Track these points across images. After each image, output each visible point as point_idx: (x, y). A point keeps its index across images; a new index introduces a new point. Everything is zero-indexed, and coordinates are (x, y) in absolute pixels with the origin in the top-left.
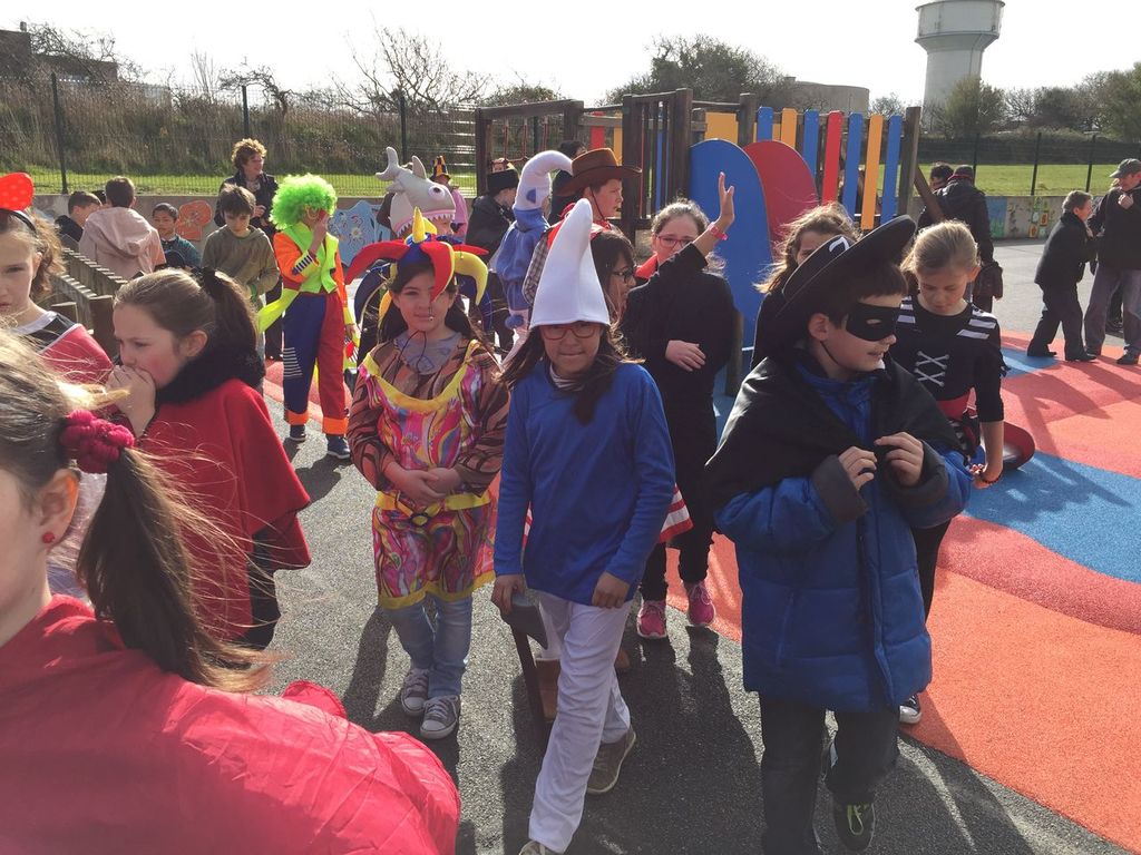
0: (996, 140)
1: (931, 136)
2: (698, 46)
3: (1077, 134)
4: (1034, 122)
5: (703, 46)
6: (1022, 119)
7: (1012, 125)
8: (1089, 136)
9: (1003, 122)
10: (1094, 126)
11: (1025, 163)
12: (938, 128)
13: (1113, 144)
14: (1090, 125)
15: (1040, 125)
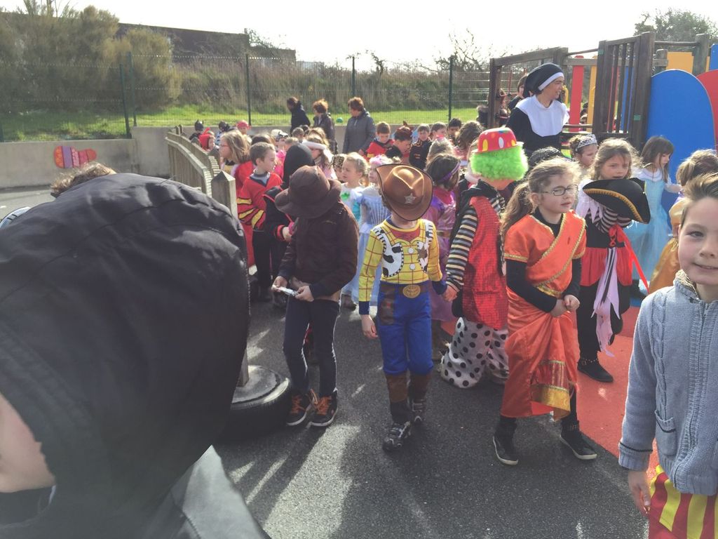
2: (670, 13)
5: (674, 13)
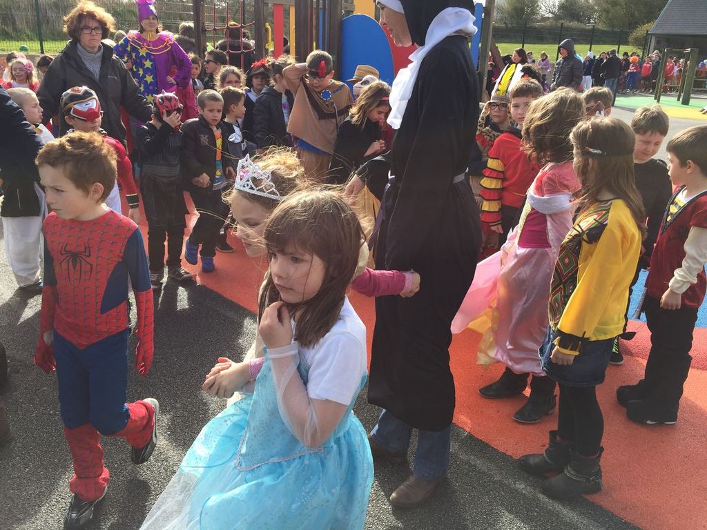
0: (535, 28)
1: (497, 25)
3: (582, 26)
4: (557, 17)
6: (551, 15)
7: (544, 19)
8: (589, 27)
9: (539, 17)
10: (592, 21)
11: (552, 43)
12: (501, 20)
13: (603, 32)
14: (589, 20)
15: (561, 19)
